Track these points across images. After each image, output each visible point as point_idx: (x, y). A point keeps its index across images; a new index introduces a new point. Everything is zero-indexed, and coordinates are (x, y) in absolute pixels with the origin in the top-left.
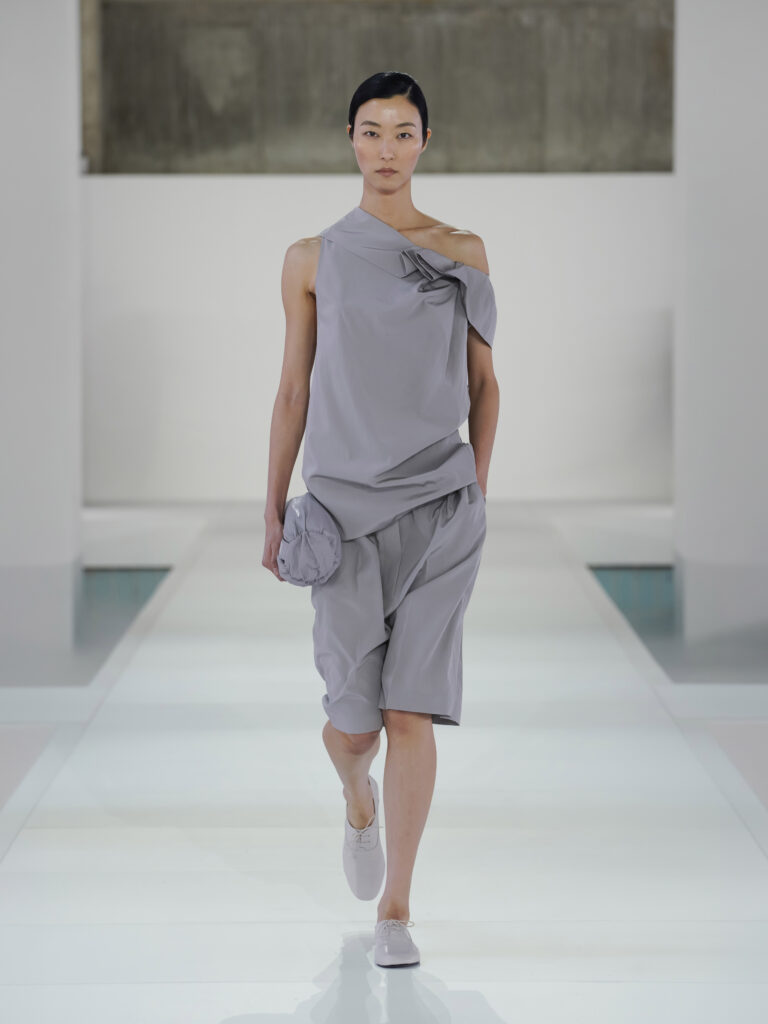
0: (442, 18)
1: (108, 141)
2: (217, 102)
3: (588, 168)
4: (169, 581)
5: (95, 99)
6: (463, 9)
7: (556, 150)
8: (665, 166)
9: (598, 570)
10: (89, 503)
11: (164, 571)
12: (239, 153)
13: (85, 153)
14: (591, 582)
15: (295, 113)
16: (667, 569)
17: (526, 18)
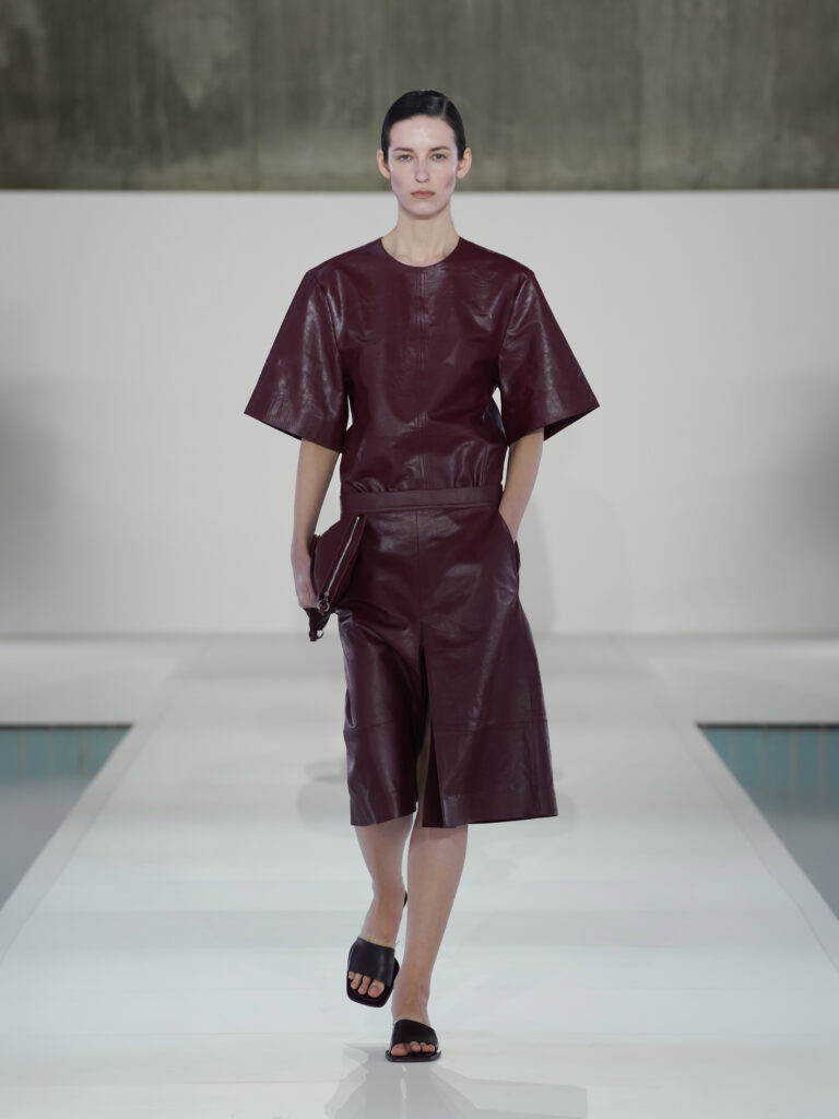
2: (195, 94)
3: (698, 185)
4: (129, 740)
7: (655, 158)
9: (708, 728)
11: (124, 728)
12: (224, 162)
14: (701, 744)
15: (302, 108)
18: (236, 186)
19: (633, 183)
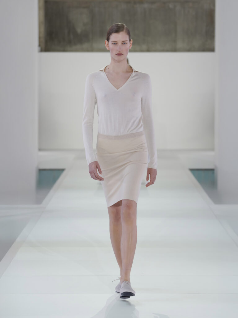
0: (146, 6)
1: (46, 42)
2: (79, 30)
3: (189, 50)
4: (64, 173)
5: (43, 29)
6: (153, 3)
7: (180, 45)
8: (212, 50)
9: (192, 170)
10: (40, 150)
11: (63, 170)
12: (86, 45)
13: (40, 45)
14: (190, 173)
16: (212, 170)
17: (171, 6)
18: (88, 50)
19: (175, 50)
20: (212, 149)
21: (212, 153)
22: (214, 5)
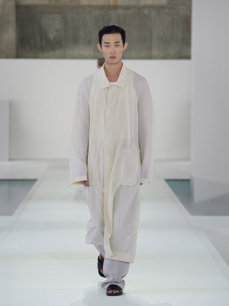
2: (51, 37)
3: (165, 58)
4: (37, 183)
7: (155, 52)
8: (188, 57)
9: (167, 181)
11: (35, 180)
12: (58, 52)
14: (166, 184)
15: (75, 40)
16: (188, 181)
17: (146, 12)
18: (60, 57)
19: (150, 57)
20: (188, 160)
21: (188, 163)
22: (190, 11)
